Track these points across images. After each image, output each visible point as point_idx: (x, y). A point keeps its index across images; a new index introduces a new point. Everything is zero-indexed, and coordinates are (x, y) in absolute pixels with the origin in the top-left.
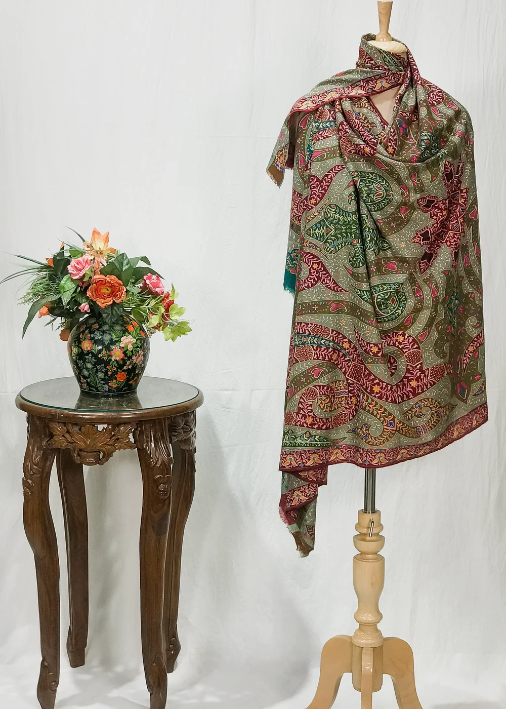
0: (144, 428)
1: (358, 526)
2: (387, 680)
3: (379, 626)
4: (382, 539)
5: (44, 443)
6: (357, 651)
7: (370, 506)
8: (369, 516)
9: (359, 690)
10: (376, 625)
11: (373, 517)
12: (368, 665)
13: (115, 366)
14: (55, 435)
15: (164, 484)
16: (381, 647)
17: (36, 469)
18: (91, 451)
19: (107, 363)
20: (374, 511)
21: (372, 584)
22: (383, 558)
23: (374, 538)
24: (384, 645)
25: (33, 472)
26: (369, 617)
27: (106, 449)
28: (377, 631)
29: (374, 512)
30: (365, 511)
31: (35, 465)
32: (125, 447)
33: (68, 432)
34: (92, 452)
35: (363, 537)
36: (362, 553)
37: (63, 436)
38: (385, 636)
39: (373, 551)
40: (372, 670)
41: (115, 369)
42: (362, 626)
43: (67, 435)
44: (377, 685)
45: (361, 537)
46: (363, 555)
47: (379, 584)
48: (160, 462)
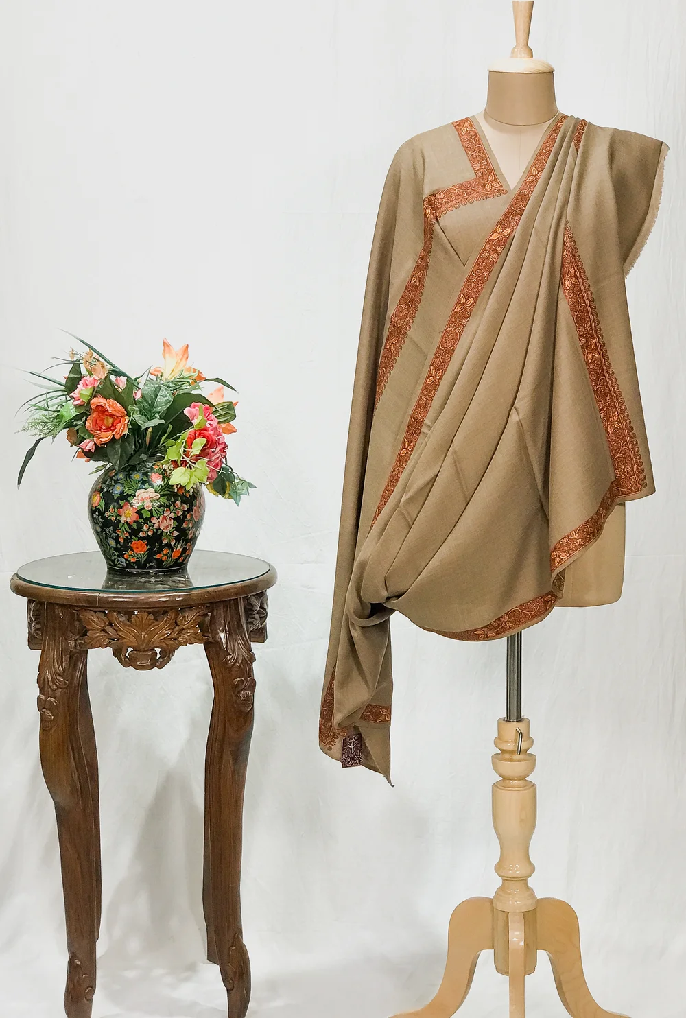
0: (215, 613)
1: (499, 740)
2: (543, 957)
3: (530, 882)
4: (532, 758)
5: (71, 643)
6: (501, 917)
7: (514, 711)
8: (514, 726)
9: (506, 973)
10: (526, 880)
11: (520, 726)
12: (517, 937)
13: (126, 531)
14: (91, 630)
15: (246, 690)
16: (534, 910)
17: (60, 681)
18: (146, 649)
19: (116, 524)
20: (519, 718)
21: (522, 821)
22: (534, 785)
23: (522, 756)
24: (538, 909)
25: (56, 685)
26: (517, 870)
27: (167, 644)
28: (528, 888)
29: (521, 721)
30: (508, 719)
31: (60, 676)
32: (192, 639)
33: (110, 624)
34: (147, 651)
35: (507, 756)
36: (505, 778)
37: (103, 630)
38: (539, 895)
39: (522, 774)
40: (522, 943)
41: (127, 535)
42: (506, 882)
43: (109, 630)
44: (530, 966)
45: (503, 755)
46: (508, 781)
47: (530, 822)
48: (240, 661)
